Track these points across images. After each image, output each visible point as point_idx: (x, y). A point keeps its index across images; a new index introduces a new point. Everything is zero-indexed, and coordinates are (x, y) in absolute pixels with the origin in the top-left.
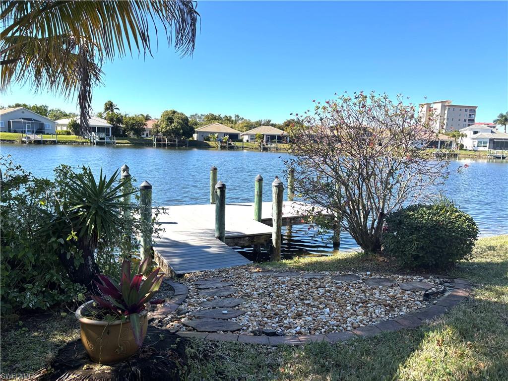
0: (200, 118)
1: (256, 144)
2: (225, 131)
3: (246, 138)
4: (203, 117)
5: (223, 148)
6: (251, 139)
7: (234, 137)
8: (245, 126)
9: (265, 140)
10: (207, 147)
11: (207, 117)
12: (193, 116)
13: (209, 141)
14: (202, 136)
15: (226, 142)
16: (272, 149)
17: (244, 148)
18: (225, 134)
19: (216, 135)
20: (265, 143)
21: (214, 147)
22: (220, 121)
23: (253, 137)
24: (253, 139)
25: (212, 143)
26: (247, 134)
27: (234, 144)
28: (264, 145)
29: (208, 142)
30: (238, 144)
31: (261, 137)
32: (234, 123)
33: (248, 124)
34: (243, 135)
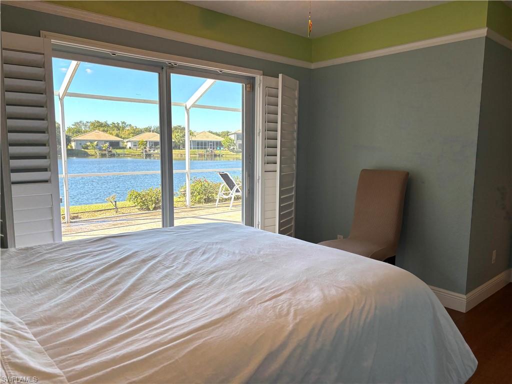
0: (86, 126)
1: (139, 151)
2: (105, 139)
3: (129, 145)
4: (89, 124)
5: (103, 156)
6: (134, 146)
7: (115, 145)
8: (132, 133)
9: (148, 146)
10: (86, 155)
11: (93, 124)
12: (78, 123)
13: (88, 149)
14: (80, 144)
15: (105, 150)
16: (155, 155)
17: (125, 155)
18: (106, 142)
19: (96, 143)
20: (148, 149)
21: (92, 155)
22: (101, 129)
23: (135, 144)
24: (136, 146)
25: (90, 151)
26: (129, 141)
27: (114, 151)
28: (146, 151)
29: (86, 150)
30: (119, 151)
31: (144, 144)
32: (121, 129)
33: (135, 130)
34: (127, 142)
